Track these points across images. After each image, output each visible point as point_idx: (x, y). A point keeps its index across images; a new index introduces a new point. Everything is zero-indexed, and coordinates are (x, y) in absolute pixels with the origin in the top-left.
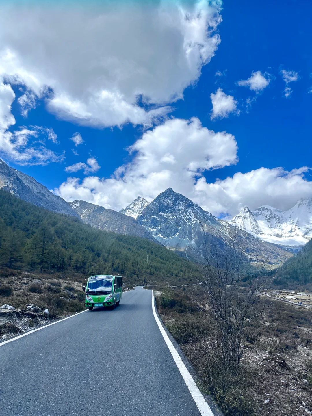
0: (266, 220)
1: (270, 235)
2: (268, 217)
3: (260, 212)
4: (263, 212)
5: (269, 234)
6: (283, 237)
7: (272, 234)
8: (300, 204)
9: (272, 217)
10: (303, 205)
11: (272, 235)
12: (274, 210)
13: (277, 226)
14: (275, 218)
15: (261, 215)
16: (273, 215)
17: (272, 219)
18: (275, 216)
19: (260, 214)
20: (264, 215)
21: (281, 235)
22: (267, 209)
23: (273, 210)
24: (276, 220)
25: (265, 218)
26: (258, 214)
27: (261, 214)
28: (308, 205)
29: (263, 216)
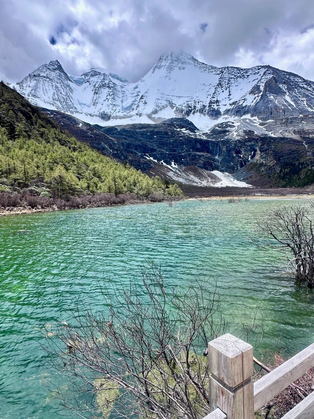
0: (93, 90)
1: (90, 115)
2: (97, 86)
3: (87, 78)
4: (92, 79)
5: (89, 113)
6: (113, 118)
7: (95, 113)
8: (157, 67)
9: (103, 86)
10: (160, 68)
11: (93, 116)
12: (110, 75)
13: (108, 101)
14: (109, 87)
15: (88, 83)
16: (107, 82)
17: (102, 89)
18: (109, 84)
19: (86, 81)
20: (92, 83)
21: (109, 114)
22: (100, 73)
23: (108, 74)
24: (110, 91)
25: (93, 87)
26: (82, 81)
27: (88, 81)
28: (168, 68)
29: (90, 84)
